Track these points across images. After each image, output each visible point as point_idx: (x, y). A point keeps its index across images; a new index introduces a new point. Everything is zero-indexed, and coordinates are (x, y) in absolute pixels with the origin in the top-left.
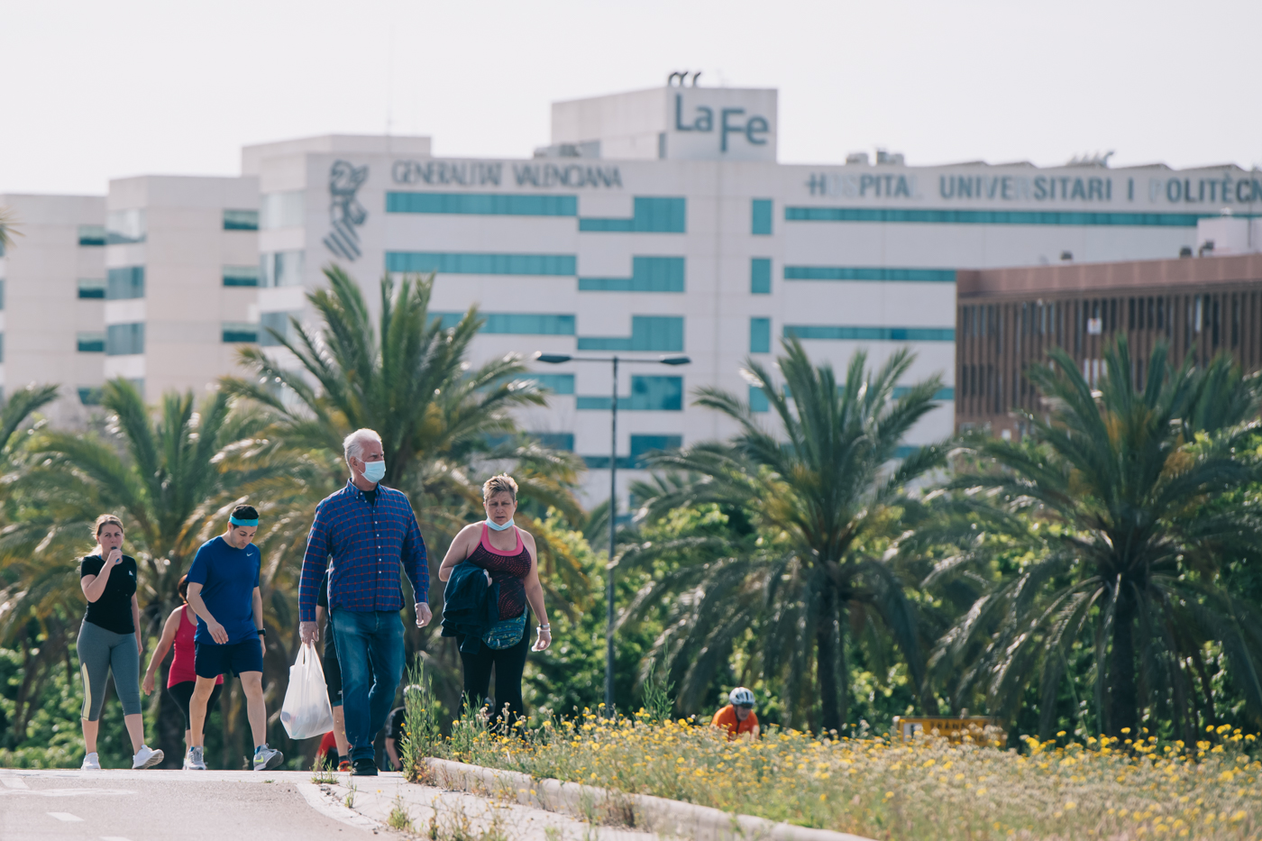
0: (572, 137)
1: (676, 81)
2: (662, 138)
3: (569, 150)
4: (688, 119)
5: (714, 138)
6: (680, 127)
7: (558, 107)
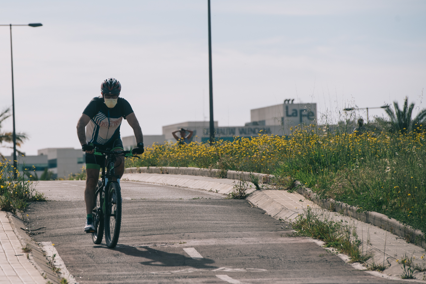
0: (257, 119)
1: (287, 102)
2: (283, 119)
3: (255, 123)
4: (290, 113)
5: (298, 118)
6: (288, 115)
7: (253, 111)
